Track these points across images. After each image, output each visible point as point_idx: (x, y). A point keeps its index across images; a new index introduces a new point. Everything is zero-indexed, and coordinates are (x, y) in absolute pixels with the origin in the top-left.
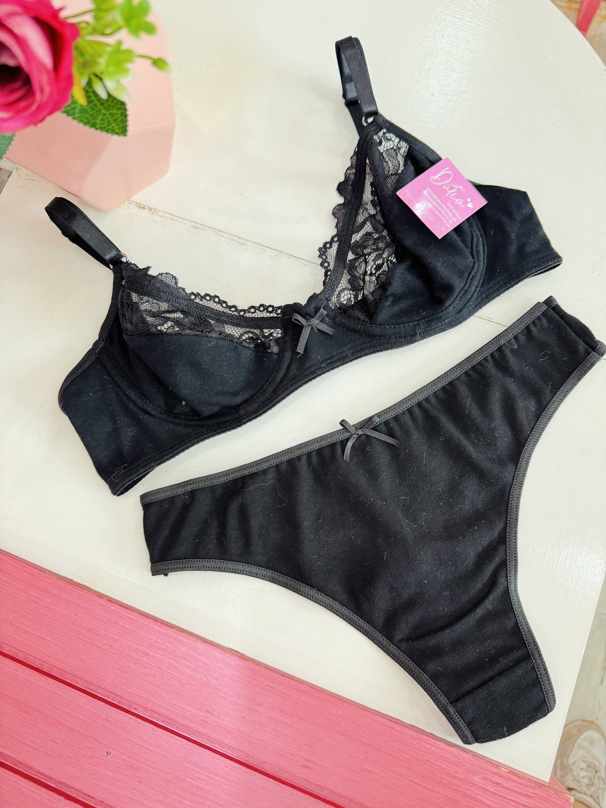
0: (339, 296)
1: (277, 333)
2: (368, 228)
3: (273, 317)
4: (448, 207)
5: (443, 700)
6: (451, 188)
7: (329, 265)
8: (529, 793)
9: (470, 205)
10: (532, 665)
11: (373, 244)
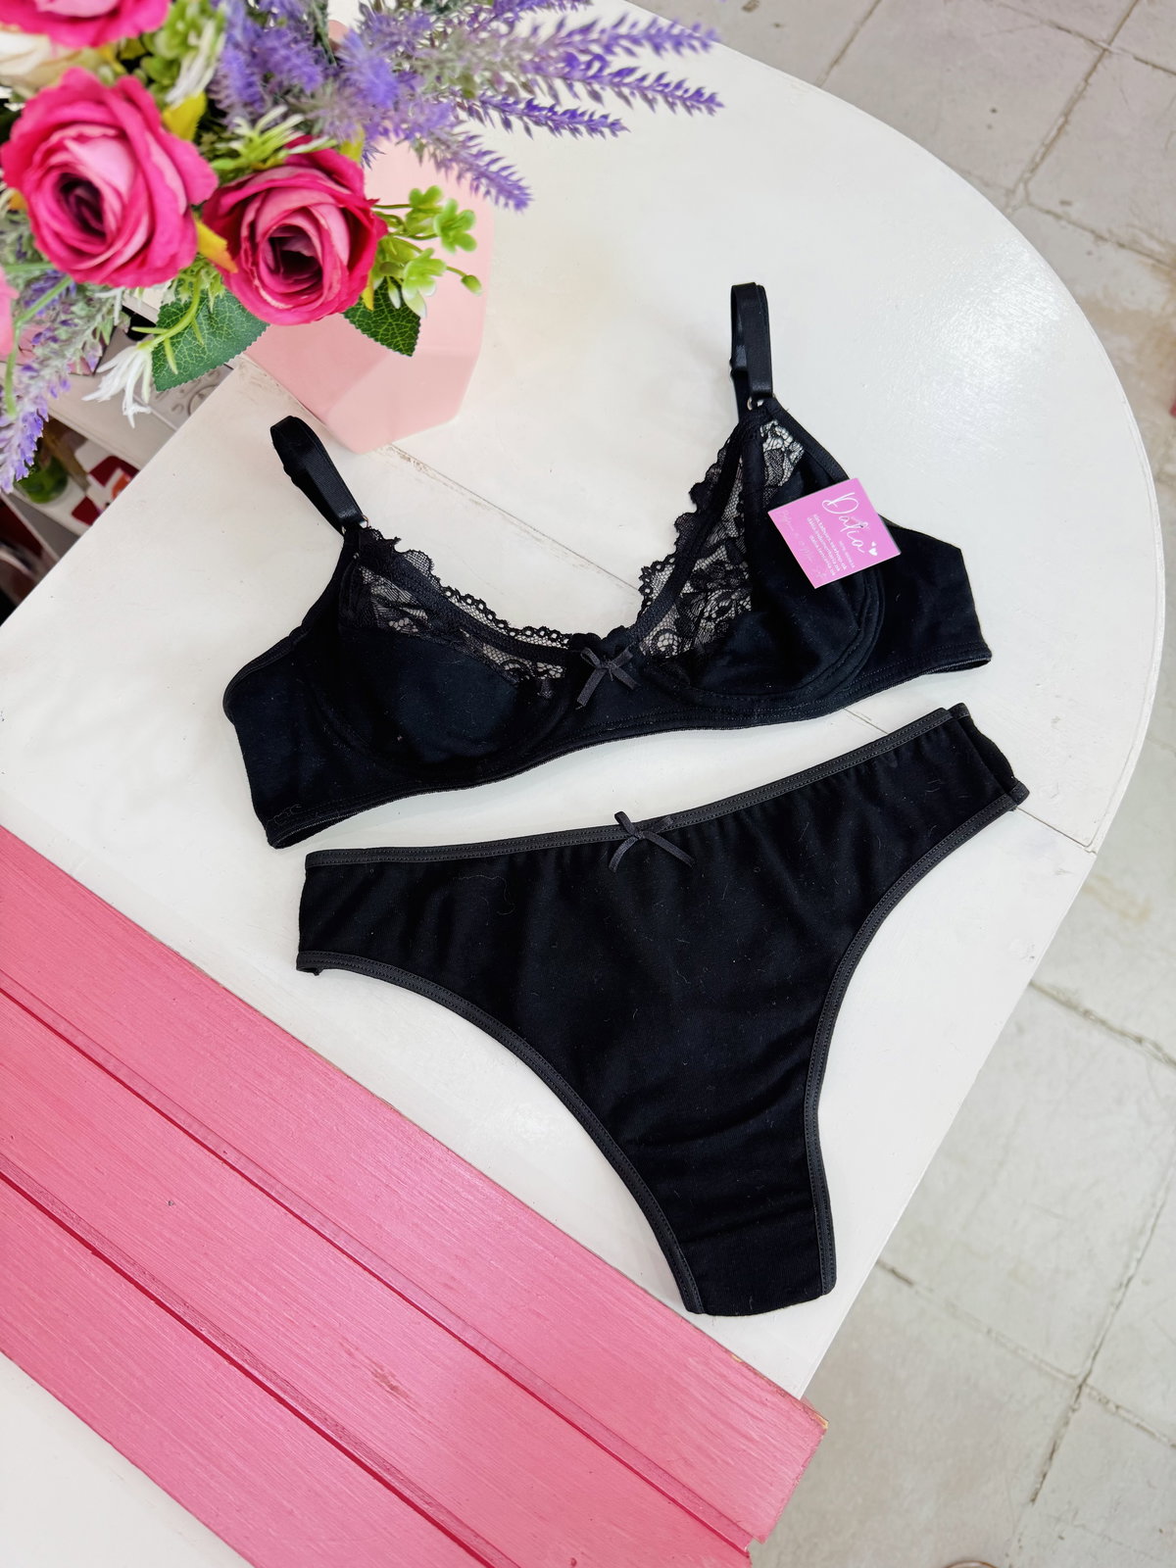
0: (656, 638)
1: (556, 672)
2: (721, 554)
3: (555, 648)
4: (839, 548)
5: (671, 1236)
6: (851, 522)
7: (652, 592)
8: (764, 1399)
9: (873, 552)
10: (812, 1218)
11: (722, 579)
